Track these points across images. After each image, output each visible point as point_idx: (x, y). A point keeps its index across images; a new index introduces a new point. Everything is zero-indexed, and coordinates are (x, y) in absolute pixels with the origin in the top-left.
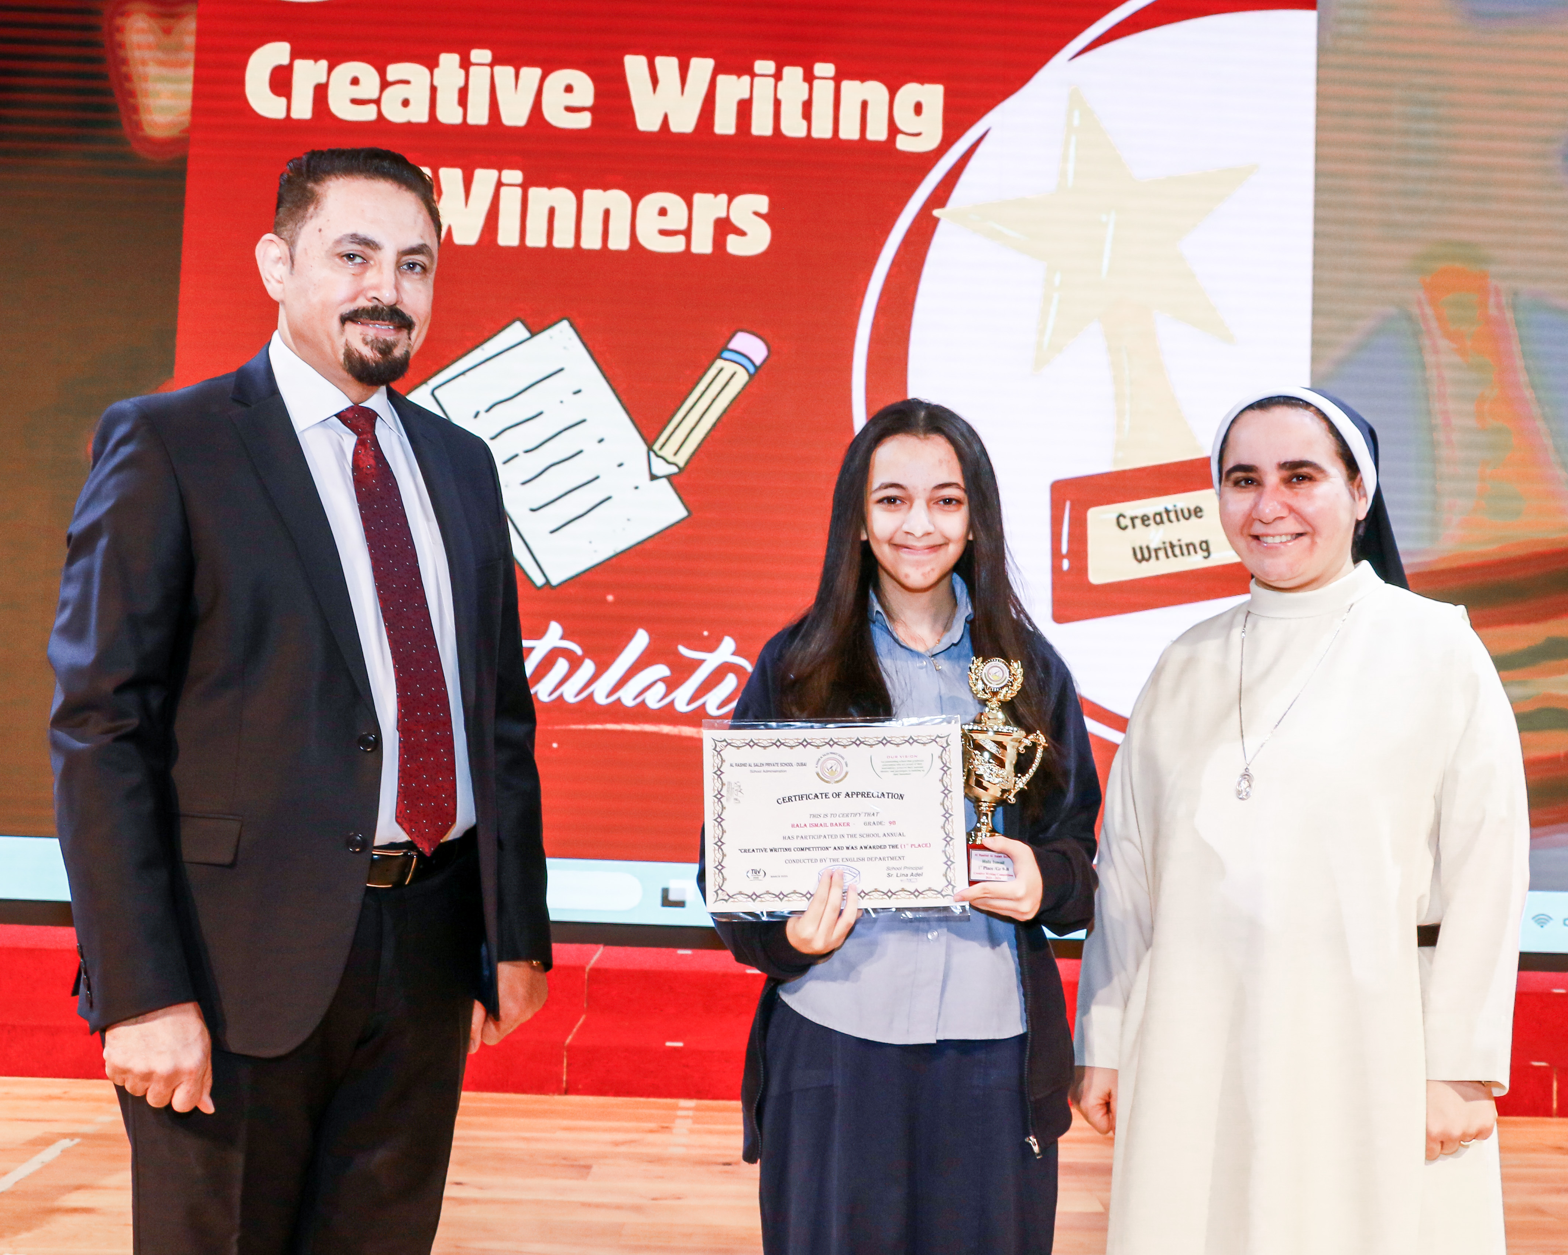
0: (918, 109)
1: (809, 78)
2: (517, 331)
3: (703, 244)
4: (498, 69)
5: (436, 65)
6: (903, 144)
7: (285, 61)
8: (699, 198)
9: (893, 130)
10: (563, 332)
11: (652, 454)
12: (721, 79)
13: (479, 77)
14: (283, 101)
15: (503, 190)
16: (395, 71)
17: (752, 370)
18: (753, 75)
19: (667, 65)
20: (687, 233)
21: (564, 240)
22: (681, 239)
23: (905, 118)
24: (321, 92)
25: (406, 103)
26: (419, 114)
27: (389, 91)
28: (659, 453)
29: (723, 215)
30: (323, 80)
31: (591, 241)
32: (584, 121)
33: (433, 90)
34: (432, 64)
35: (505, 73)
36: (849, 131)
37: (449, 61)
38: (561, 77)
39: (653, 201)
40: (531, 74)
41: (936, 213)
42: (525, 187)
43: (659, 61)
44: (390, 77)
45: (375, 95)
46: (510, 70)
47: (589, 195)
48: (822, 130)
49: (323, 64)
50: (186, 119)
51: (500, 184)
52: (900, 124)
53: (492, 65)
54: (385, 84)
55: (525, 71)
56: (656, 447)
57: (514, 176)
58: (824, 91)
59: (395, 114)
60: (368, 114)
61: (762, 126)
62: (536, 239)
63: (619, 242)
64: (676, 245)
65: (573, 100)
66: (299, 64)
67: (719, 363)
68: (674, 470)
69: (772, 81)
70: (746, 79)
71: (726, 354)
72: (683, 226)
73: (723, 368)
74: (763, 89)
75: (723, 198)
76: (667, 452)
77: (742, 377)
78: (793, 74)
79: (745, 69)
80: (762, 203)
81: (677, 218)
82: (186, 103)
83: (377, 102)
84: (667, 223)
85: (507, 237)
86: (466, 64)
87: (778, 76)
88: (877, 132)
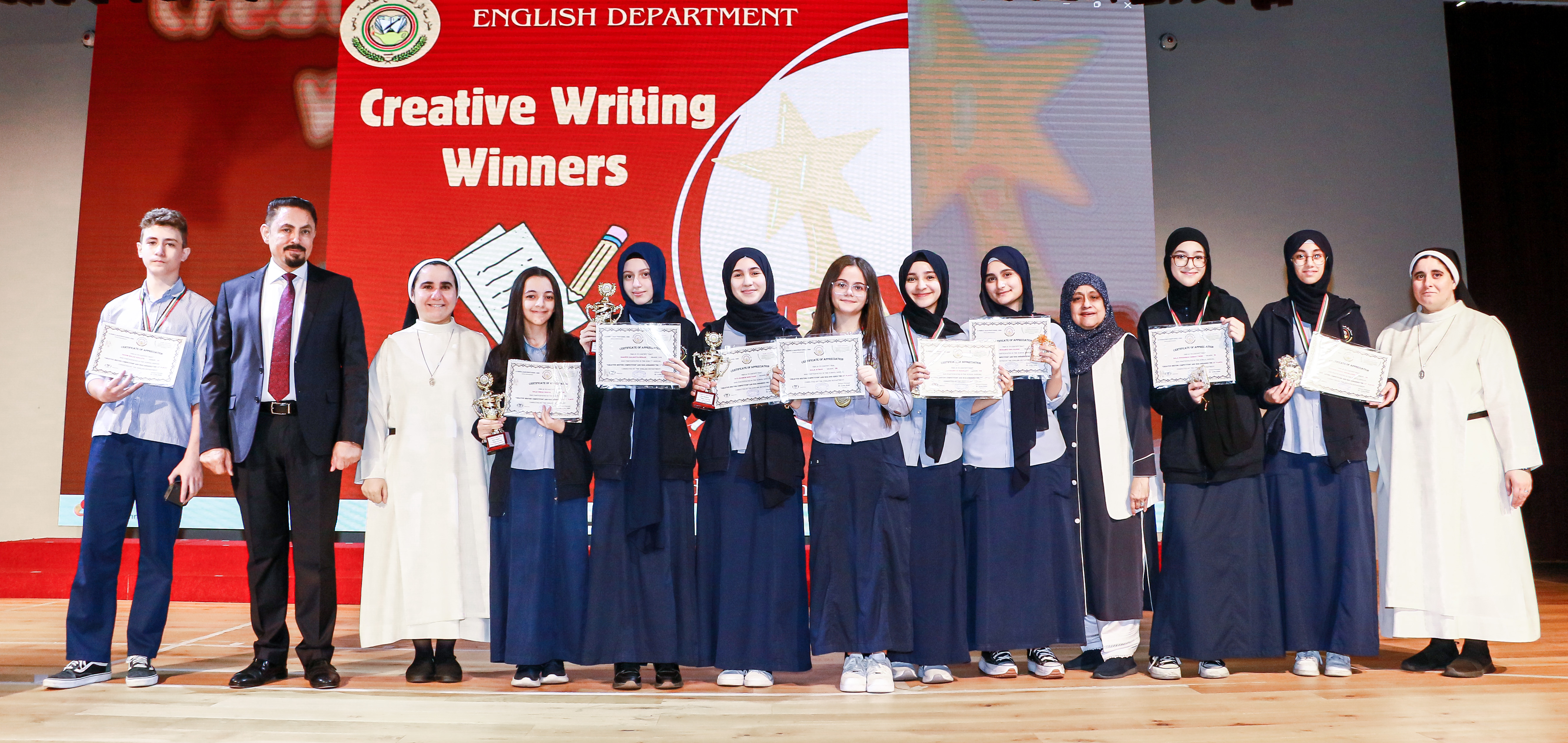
0: (702, 107)
1: (646, 94)
2: (499, 230)
3: (593, 181)
4: (487, 97)
5: (456, 97)
6: (695, 125)
7: (380, 97)
8: (590, 158)
9: (690, 119)
10: (522, 230)
11: (569, 290)
12: (601, 97)
13: (478, 101)
14: (379, 118)
15: (491, 158)
16: (435, 100)
17: (619, 245)
18: (617, 94)
19: (573, 91)
20: (585, 176)
21: (522, 182)
22: (582, 179)
23: (696, 113)
24: (398, 112)
25: (441, 116)
26: (447, 121)
27: (432, 111)
28: (573, 290)
29: (604, 166)
30: (399, 106)
31: (536, 182)
32: (531, 121)
33: (455, 109)
34: (454, 96)
35: (490, 99)
36: (667, 120)
37: (462, 94)
38: (519, 100)
39: (566, 161)
40: (504, 99)
41: (713, 160)
42: (501, 156)
43: (569, 89)
44: (433, 103)
45: (425, 113)
46: (493, 97)
47: (534, 158)
48: (653, 120)
49: (399, 98)
50: (331, 128)
51: (488, 155)
52: (694, 116)
53: (484, 95)
54: (430, 107)
55: (501, 97)
56: (571, 287)
57: (496, 151)
58: (653, 100)
59: (435, 121)
60: (422, 122)
61: (622, 119)
62: (508, 182)
63: (550, 181)
64: (579, 182)
65: (525, 111)
66: (387, 99)
67: (602, 242)
68: (581, 298)
69: (626, 96)
70: (614, 96)
71: (606, 237)
72: (582, 172)
73: (605, 244)
74: (623, 100)
75: (603, 157)
76: (576, 289)
77: (614, 249)
78: (638, 92)
79: (613, 91)
80: (623, 159)
81: (579, 169)
82: (331, 121)
83: (426, 116)
84: (574, 171)
85: (493, 181)
86: (471, 95)
87: (630, 94)
88: (682, 120)
